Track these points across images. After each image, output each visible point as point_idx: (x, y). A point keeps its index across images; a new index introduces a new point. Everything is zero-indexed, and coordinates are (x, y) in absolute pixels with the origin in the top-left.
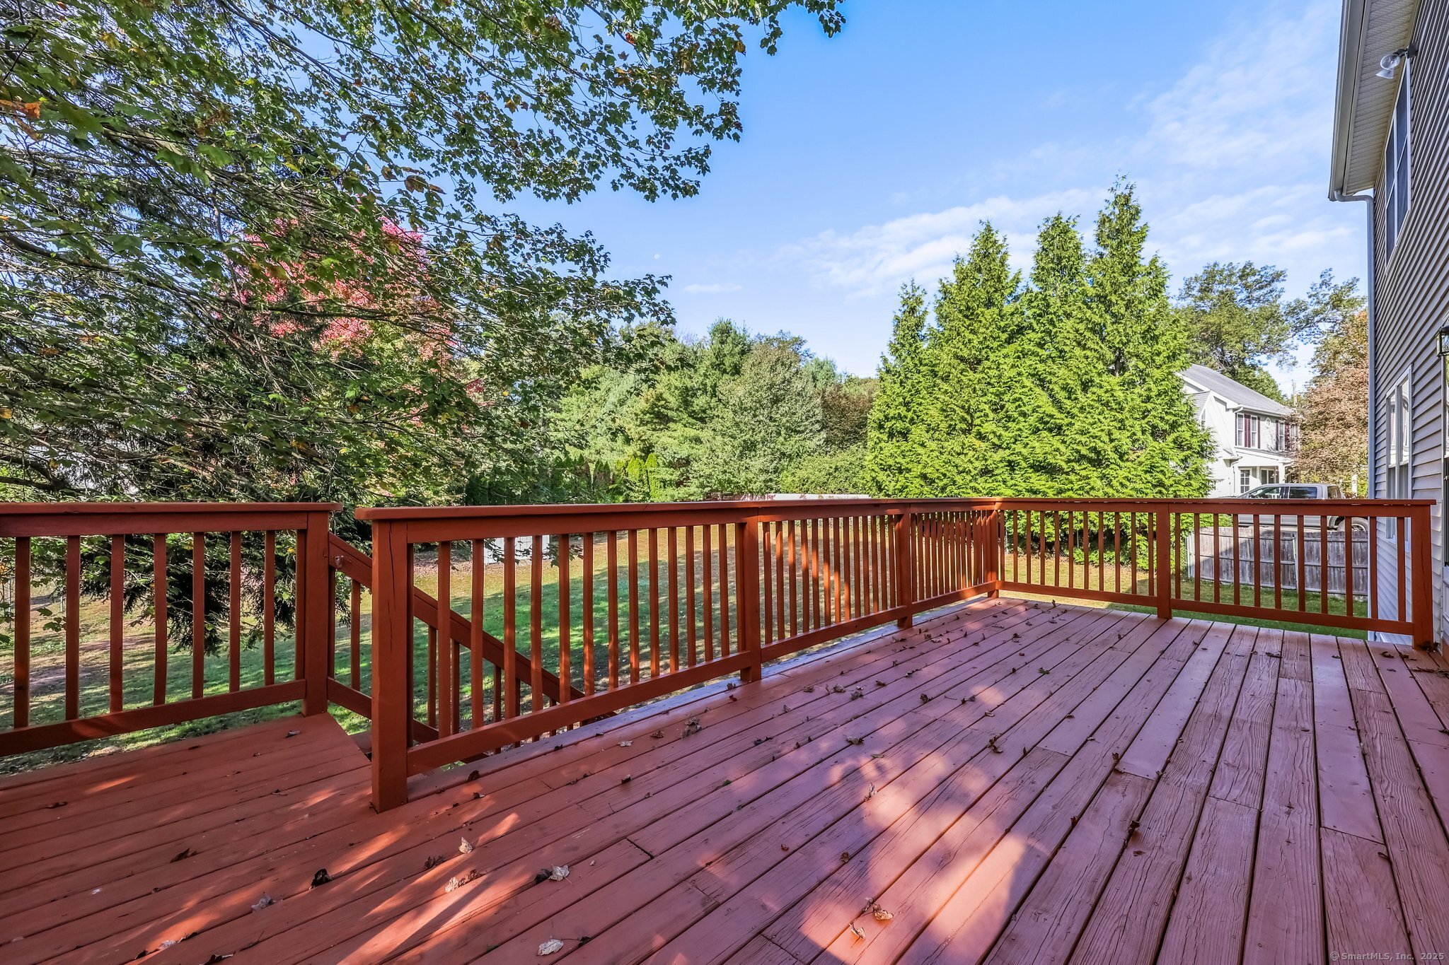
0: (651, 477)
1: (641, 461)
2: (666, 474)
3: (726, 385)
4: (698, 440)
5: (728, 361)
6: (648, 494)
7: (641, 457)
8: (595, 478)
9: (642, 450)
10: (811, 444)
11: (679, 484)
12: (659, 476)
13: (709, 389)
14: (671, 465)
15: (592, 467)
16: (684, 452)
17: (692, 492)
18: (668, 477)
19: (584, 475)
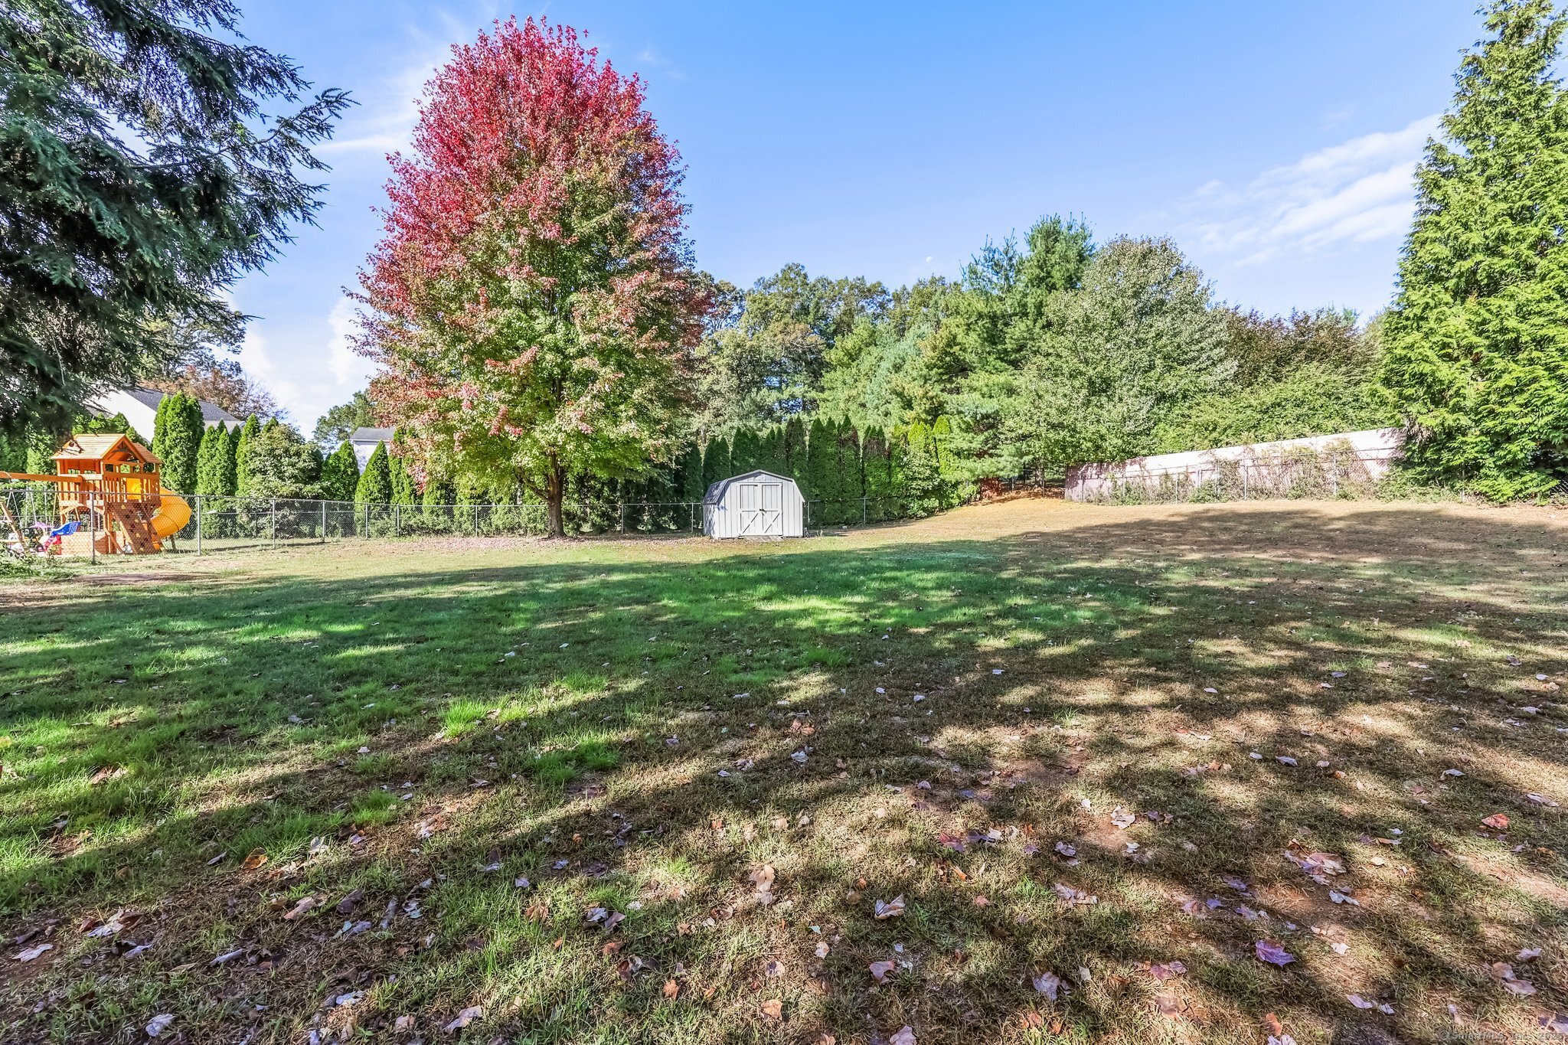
0: (941, 447)
1: (928, 427)
2: (961, 441)
3: (1056, 303)
4: (1011, 391)
5: (1057, 275)
6: (936, 470)
7: (926, 421)
8: (865, 448)
9: (927, 412)
10: (1208, 380)
11: (980, 455)
12: (952, 446)
13: (1031, 309)
14: (968, 429)
15: (861, 435)
16: (989, 406)
17: (1001, 466)
18: (965, 446)
19: (850, 443)
